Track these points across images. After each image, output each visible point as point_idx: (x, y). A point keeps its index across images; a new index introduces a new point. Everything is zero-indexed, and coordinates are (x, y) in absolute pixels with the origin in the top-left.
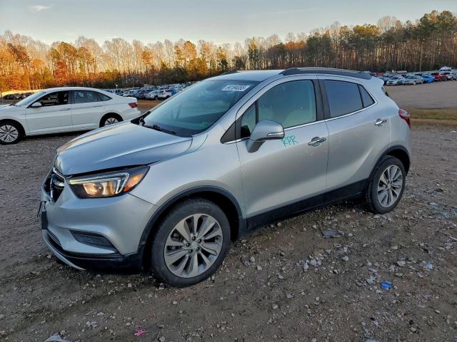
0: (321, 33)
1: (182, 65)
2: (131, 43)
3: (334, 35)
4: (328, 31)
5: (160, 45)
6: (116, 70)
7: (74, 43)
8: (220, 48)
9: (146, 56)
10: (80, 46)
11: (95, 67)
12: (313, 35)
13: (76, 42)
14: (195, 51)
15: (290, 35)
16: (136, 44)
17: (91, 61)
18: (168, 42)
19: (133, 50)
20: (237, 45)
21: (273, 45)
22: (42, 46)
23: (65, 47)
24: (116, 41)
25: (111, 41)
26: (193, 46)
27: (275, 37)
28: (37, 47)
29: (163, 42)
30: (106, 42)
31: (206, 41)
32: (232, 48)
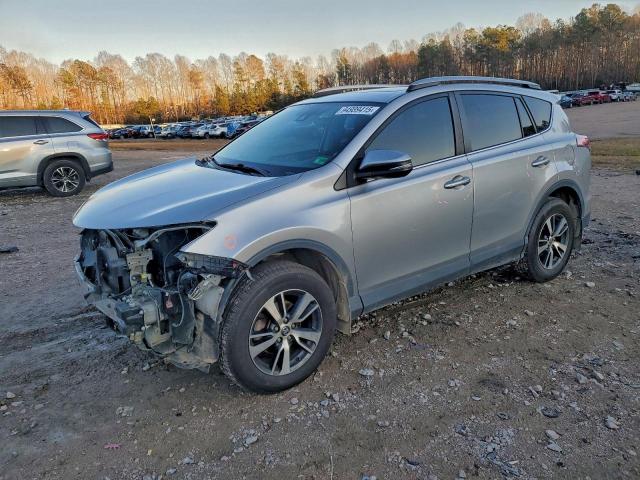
0: (438, 41)
1: (244, 88)
2: (172, 59)
3: (456, 42)
4: (447, 37)
5: (213, 62)
6: (152, 98)
7: (92, 61)
8: (297, 63)
9: (194, 77)
10: (102, 65)
11: (123, 94)
12: (427, 42)
13: (95, 59)
14: (262, 69)
15: (394, 43)
16: (180, 60)
17: (118, 86)
18: (223, 57)
19: (176, 68)
20: (322, 59)
21: (371, 58)
22: (48, 66)
23: (81, 67)
24: (152, 57)
25: (144, 57)
26: (259, 62)
27: (373, 47)
28: (41, 68)
29: (217, 57)
30: (137, 59)
31: (277, 55)
32: (315, 64)
